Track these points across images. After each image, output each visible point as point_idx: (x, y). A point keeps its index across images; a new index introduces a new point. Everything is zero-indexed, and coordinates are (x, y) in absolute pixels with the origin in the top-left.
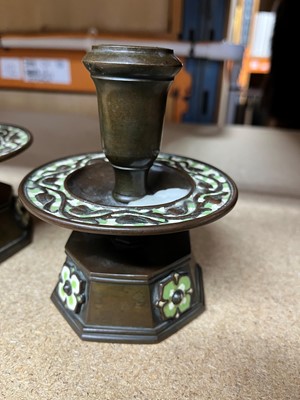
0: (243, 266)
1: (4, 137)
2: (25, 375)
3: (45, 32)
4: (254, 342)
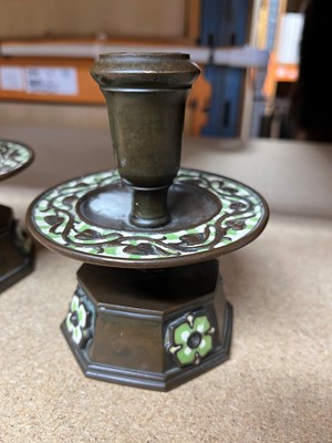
1: (3, 154)
2: (26, 418)
3: (49, 38)
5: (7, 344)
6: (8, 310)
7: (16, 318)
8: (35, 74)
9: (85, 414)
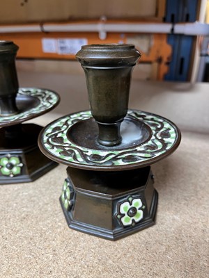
0: (198, 189)
1: (43, 98)
2: (50, 251)
3: (71, 20)
4: (201, 244)
5: (43, 207)
6: (44, 187)
7: (47, 192)
8: (63, 42)
9: (83, 251)
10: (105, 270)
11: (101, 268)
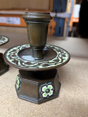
0: (71, 77)
1: (1, 39)
2: (7, 109)
5: (2, 89)
6: (2, 80)
7: (4, 82)
8: (9, 19)
9: (22, 108)
10: (34, 115)
11: (32, 114)
